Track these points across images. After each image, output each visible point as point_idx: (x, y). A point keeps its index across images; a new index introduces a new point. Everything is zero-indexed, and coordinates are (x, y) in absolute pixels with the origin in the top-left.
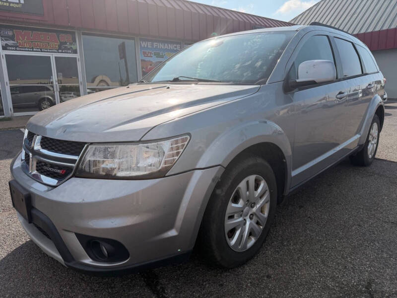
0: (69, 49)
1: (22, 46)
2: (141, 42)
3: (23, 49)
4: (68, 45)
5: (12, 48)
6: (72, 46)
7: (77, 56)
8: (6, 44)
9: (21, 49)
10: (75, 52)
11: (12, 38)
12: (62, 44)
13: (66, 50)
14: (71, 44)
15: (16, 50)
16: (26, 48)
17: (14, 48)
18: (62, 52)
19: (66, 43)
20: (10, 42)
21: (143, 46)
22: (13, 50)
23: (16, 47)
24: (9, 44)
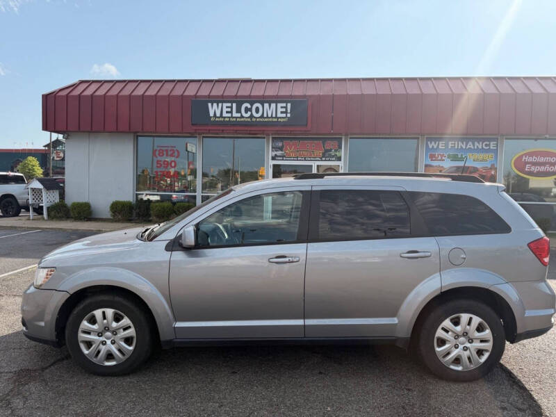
0: (333, 156)
1: (289, 155)
2: (429, 143)
3: (289, 159)
4: (333, 153)
5: (280, 158)
6: (337, 153)
7: (341, 163)
8: (276, 155)
9: (287, 159)
10: (339, 159)
11: (281, 149)
12: (327, 151)
13: (330, 158)
14: (336, 151)
15: (283, 160)
16: (291, 157)
18: (326, 160)
19: (331, 150)
20: (279, 153)
21: (431, 147)
22: (281, 160)
23: (283, 157)
24: (278, 155)
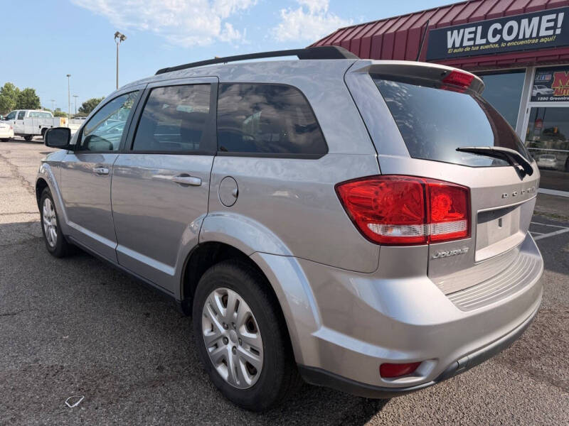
1: (560, 93)
3: (559, 99)
5: (545, 98)
8: (539, 94)
9: (556, 99)
11: (548, 85)
15: (549, 100)
16: (563, 96)
17: (547, 99)
20: (544, 91)
22: (545, 101)
23: (549, 97)
24: (542, 93)
